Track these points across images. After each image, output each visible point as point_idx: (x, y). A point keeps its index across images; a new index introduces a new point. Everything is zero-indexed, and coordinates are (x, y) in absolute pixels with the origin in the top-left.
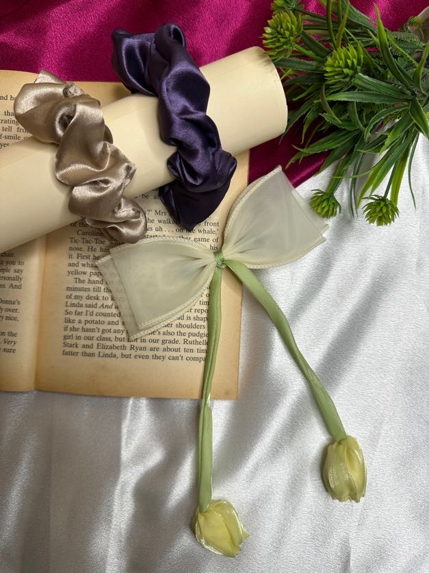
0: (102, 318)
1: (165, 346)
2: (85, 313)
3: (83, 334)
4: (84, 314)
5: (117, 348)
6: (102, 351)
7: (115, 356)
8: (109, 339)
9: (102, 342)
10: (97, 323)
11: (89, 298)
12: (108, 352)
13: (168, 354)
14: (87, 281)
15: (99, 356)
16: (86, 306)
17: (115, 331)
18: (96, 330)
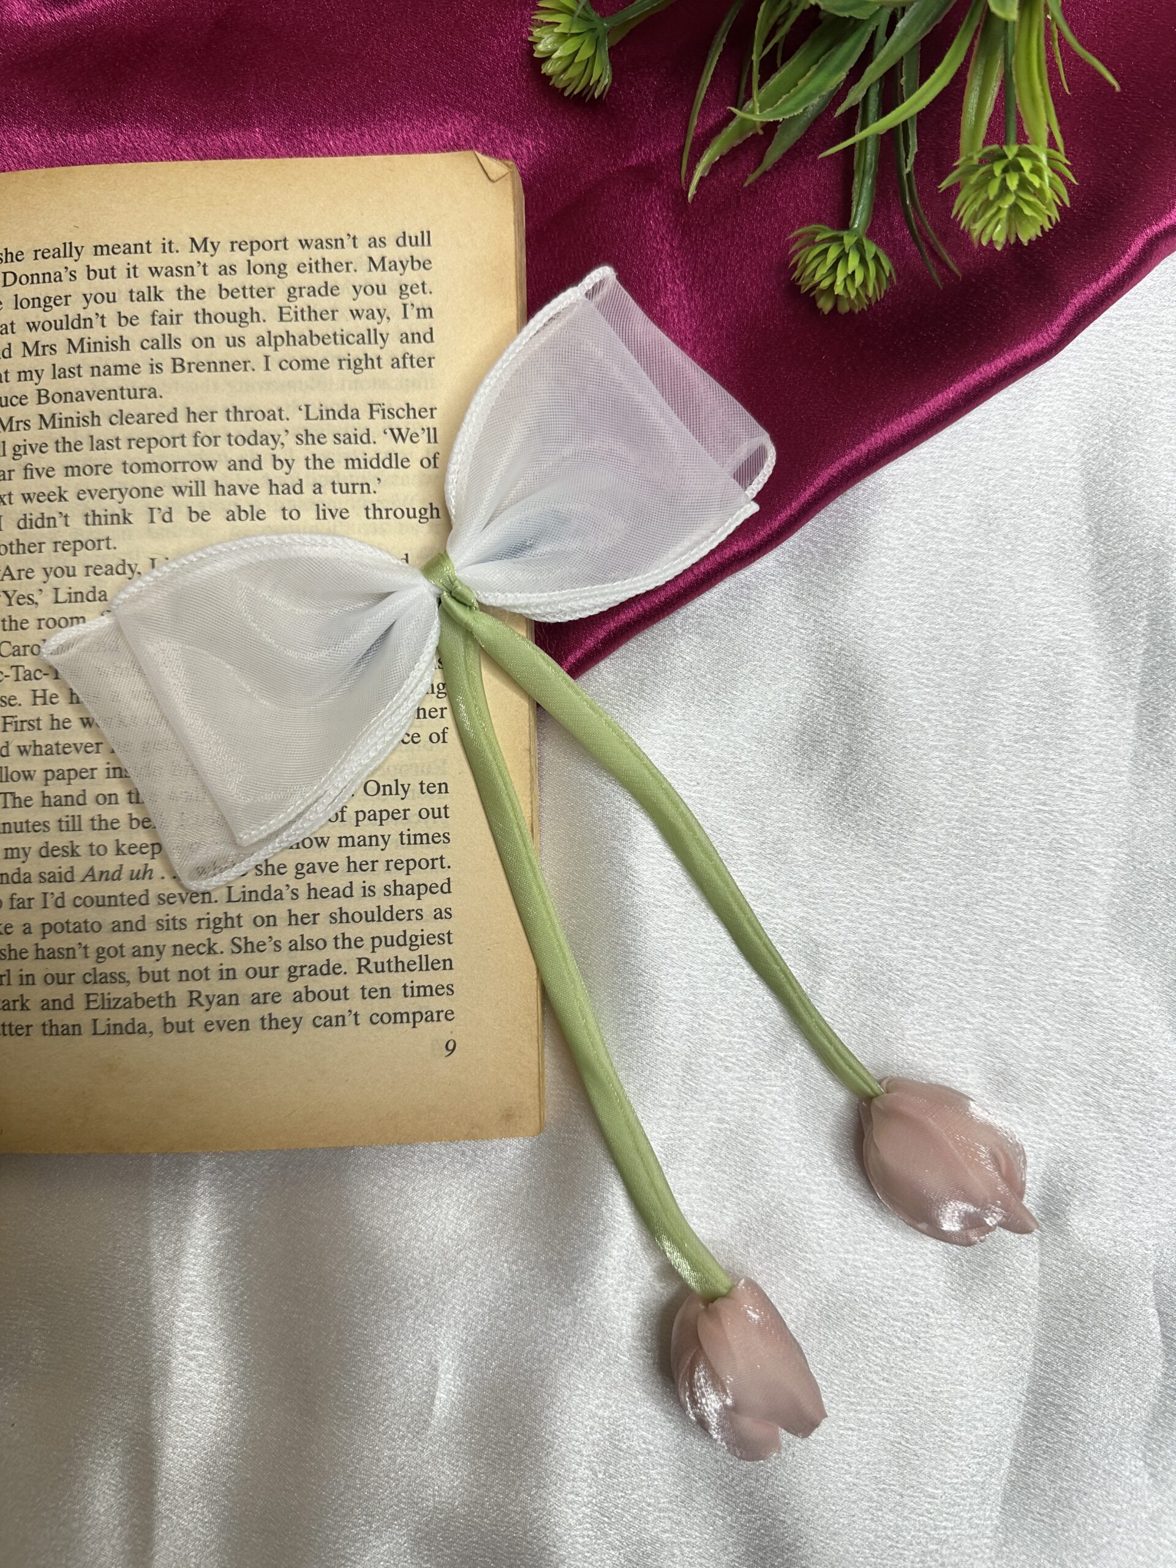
0: (92, 914)
1: (299, 985)
2: (39, 899)
3: (38, 968)
4: (37, 903)
5: (147, 1003)
6: (102, 1015)
7: (142, 1030)
8: (119, 978)
9: (98, 989)
10: (78, 929)
11: (47, 852)
12: (122, 1017)
13: (310, 1010)
14: (37, 798)
15: (95, 1034)
16: (43, 878)
17: (137, 952)
18: (79, 952)
